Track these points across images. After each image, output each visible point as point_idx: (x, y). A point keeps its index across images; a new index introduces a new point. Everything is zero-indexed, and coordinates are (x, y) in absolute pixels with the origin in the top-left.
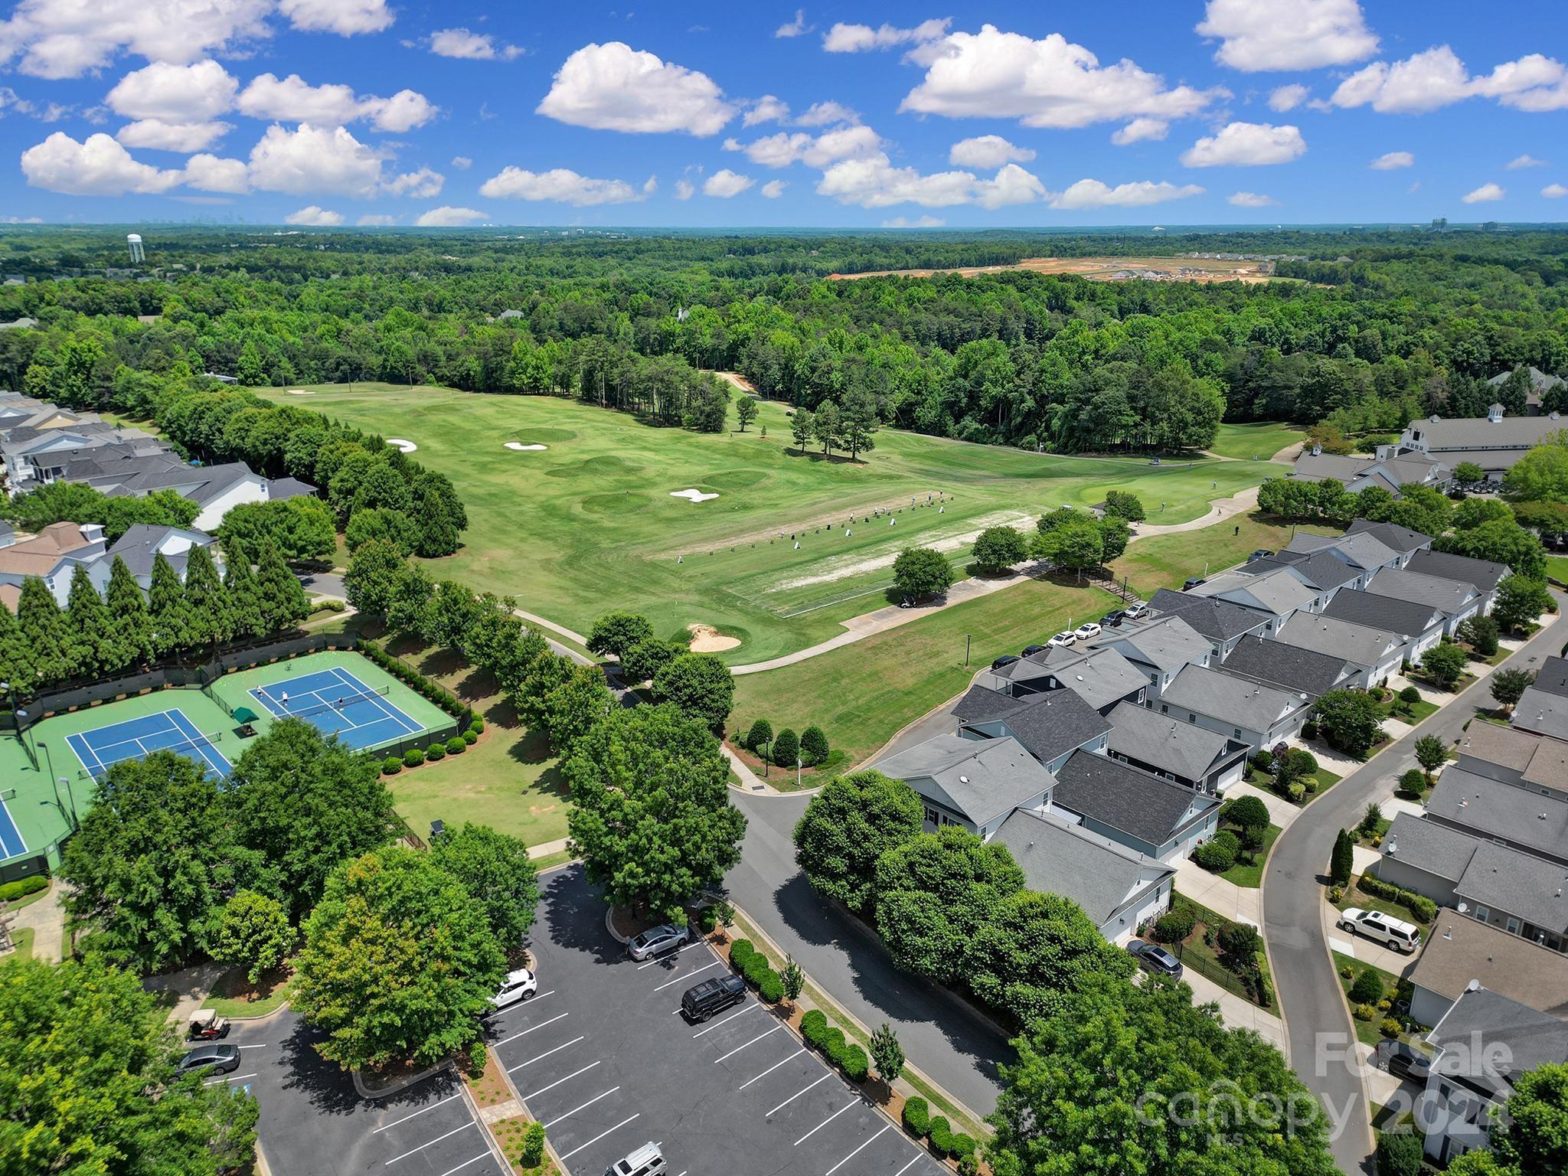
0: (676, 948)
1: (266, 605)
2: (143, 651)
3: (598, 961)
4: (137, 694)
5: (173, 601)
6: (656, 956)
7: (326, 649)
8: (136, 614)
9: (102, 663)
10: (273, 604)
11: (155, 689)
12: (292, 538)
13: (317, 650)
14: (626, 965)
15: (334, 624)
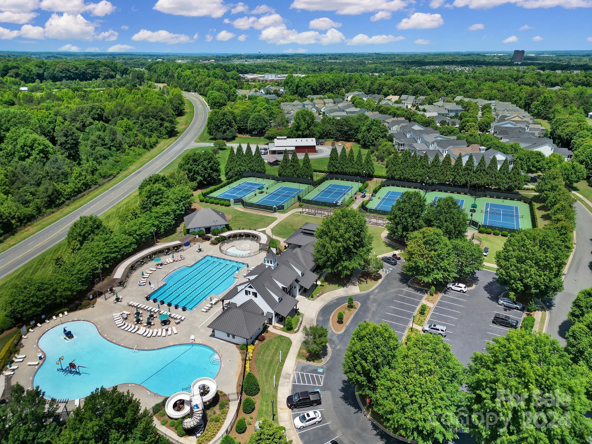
0: (513, 309)
1: (508, 181)
2: (467, 182)
3: (488, 298)
4: (460, 193)
5: (481, 171)
6: (505, 306)
7: (520, 201)
8: (469, 171)
9: (456, 182)
10: (510, 181)
11: (465, 194)
12: (537, 164)
13: (518, 200)
14: (494, 303)
15: (531, 195)
